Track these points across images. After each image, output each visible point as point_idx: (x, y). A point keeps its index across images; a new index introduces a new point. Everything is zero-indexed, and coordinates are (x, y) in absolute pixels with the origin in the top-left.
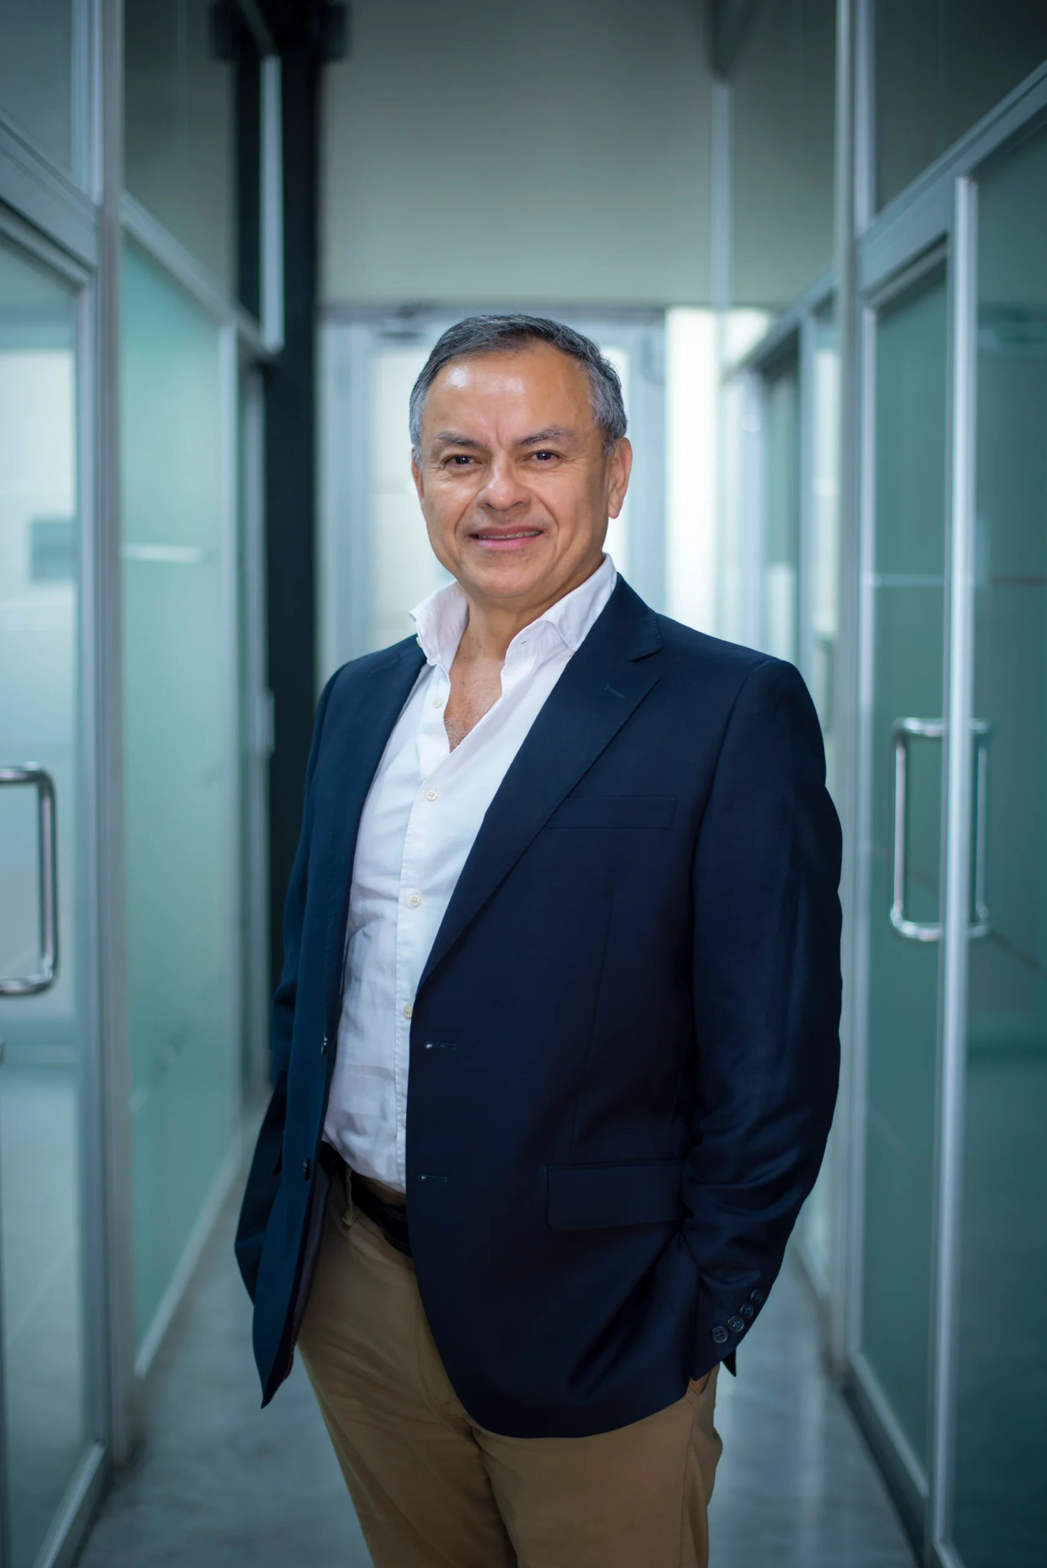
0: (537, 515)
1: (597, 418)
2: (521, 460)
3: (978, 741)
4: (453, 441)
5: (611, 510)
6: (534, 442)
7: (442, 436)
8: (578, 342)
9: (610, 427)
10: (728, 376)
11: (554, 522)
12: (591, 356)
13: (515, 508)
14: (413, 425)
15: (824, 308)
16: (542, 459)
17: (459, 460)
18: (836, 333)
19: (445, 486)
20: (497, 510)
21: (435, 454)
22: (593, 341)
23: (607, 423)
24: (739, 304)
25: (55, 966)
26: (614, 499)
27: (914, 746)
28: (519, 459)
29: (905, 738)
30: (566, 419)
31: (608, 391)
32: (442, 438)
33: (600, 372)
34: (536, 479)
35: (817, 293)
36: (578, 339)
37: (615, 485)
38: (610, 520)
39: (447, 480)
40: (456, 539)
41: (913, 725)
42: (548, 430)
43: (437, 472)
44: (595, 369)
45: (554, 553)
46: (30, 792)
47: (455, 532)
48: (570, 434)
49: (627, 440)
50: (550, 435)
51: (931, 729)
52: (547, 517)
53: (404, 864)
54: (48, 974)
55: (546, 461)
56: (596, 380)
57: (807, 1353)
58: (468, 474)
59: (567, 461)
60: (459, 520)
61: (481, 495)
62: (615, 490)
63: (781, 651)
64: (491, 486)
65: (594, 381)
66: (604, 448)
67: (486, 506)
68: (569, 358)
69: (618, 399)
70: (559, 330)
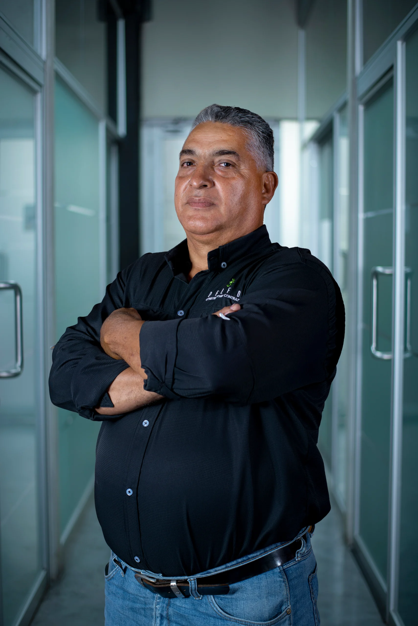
3: (407, 276)
10: (304, 146)
25: (22, 366)
27: (380, 277)
29: (376, 275)
41: (380, 269)
46: (11, 293)
51: (388, 271)
54: (19, 369)
57: (337, 536)
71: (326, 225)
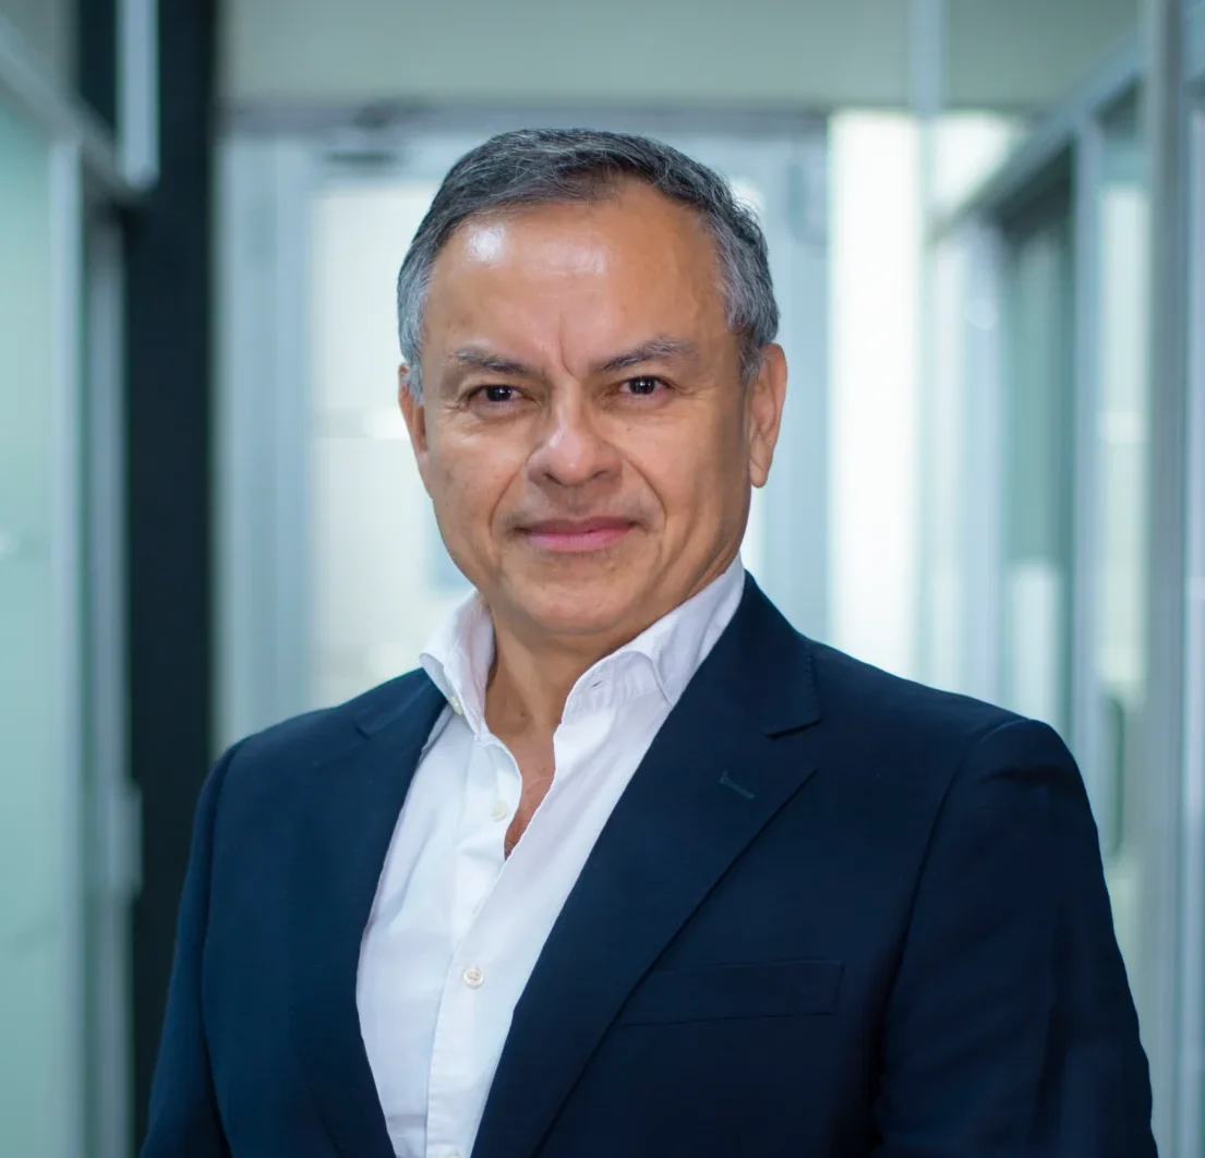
0: (628, 496)
1: (732, 316)
2: (604, 393)
4: (480, 363)
5: (756, 474)
6: (627, 364)
7: (462, 355)
8: (695, 179)
9: (753, 328)
10: (939, 231)
11: (658, 505)
12: (718, 204)
13: (595, 482)
14: (405, 327)
15: (1119, 112)
16: (639, 393)
17: (495, 394)
18: (1142, 156)
19: (470, 441)
20: (566, 486)
21: (451, 383)
22: (718, 174)
23: (749, 324)
24: (957, 104)
26: (758, 453)
28: (600, 392)
30: (680, 323)
31: (749, 265)
32: (464, 358)
33: (734, 232)
34: (629, 430)
35: (1107, 84)
36: (695, 175)
37: (759, 429)
38: (754, 490)
39: (472, 431)
40: (491, 535)
42: (651, 344)
43: (452, 416)
44: (725, 226)
45: (658, 559)
47: (490, 523)
48: (688, 350)
49: (778, 349)
50: (654, 352)
52: (647, 499)
53: (432, 1104)
55: (647, 396)
56: (729, 248)
58: (512, 418)
59: (682, 394)
60: (498, 502)
61: (536, 458)
62: (759, 436)
63: (1033, 702)
64: (554, 441)
65: (725, 249)
66: (743, 367)
67: (545, 478)
68: (680, 210)
69: (764, 278)
70: (660, 159)
71: (1036, 590)
